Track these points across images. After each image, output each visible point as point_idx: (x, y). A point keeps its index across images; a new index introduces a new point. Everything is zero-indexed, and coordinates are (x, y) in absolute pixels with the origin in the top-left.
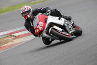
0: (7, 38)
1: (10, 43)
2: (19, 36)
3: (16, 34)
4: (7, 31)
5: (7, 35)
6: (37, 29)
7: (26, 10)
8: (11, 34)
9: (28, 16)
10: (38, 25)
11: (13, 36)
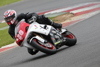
0: (64, 16)
1: (68, 21)
2: (77, 13)
3: (74, 12)
4: (64, 8)
5: (65, 13)
6: (17, 38)
7: (9, 15)
8: (69, 11)
9: (12, 22)
10: (18, 33)
11: (71, 13)
